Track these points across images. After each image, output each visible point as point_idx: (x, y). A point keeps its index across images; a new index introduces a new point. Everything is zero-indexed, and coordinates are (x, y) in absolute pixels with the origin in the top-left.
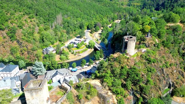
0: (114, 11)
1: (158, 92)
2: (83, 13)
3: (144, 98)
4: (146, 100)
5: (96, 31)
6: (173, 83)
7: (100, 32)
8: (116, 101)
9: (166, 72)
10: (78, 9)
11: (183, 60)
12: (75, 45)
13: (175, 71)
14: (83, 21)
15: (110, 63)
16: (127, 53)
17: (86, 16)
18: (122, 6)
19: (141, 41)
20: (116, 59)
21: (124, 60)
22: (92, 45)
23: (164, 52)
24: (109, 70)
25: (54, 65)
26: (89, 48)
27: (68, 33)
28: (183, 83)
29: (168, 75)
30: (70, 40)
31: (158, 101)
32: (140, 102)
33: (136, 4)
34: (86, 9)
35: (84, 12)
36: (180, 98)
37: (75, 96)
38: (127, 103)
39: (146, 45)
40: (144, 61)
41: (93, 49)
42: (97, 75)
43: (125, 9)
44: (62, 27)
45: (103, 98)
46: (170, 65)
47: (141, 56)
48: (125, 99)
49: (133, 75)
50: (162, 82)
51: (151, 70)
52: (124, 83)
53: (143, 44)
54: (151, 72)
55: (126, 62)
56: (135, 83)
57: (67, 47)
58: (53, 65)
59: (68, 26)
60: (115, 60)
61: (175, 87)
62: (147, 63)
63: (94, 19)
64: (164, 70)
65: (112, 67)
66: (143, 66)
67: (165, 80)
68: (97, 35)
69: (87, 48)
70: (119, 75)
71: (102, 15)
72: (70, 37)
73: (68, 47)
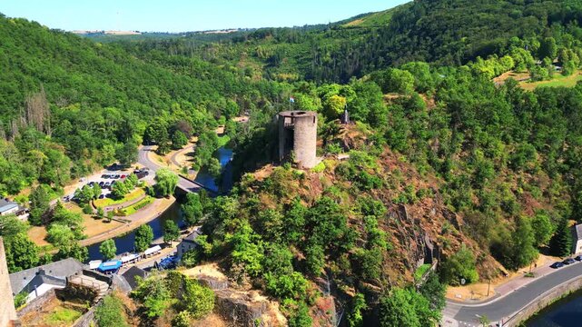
0: (227, 91)
1: (403, 273)
2: (123, 94)
3: (370, 295)
4: (376, 298)
5: (175, 148)
6: (435, 244)
7: (189, 148)
8: (282, 319)
9: (412, 215)
10: (107, 84)
11: (444, 182)
12: (106, 192)
13: (433, 212)
14: (130, 114)
15: (246, 202)
16: (295, 161)
17: (136, 103)
18: (248, 78)
19: (327, 136)
20: (266, 184)
21: (289, 182)
22: (168, 186)
23: (395, 161)
24: (246, 222)
25: (25, 258)
26: (158, 198)
27: (74, 153)
28: (461, 241)
29: (417, 222)
30: (83, 179)
31: (410, 298)
32: (359, 312)
33: (285, 76)
34: (135, 84)
35: (129, 91)
36: (461, 287)
37: (132, 314)
38: (317, 324)
39: (342, 144)
40: (348, 185)
41: (173, 199)
42: (204, 249)
43: (257, 86)
44: (49, 137)
45: (238, 314)
46: (418, 195)
47: (337, 170)
48: (310, 312)
49: (325, 225)
50: (407, 243)
51: (371, 207)
52: (299, 259)
53: (335, 141)
54: (372, 213)
55: (297, 190)
56: (334, 253)
57: (72, 200)
58: (21, 259)
59: (74, 132)
60: (260, 186)
61: (443, 258)
62: (357, 190)
63: (164, 112)
64: (406, 209)
65: (254, 212)
66: (348, 200)
67: (413, 239)
68: (180, 158)
69: (151, 195)
70: (282, 230)
71: (190, 101)
72: (83, 167)
73: (79, 200)
